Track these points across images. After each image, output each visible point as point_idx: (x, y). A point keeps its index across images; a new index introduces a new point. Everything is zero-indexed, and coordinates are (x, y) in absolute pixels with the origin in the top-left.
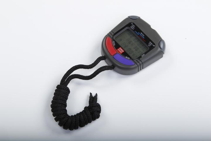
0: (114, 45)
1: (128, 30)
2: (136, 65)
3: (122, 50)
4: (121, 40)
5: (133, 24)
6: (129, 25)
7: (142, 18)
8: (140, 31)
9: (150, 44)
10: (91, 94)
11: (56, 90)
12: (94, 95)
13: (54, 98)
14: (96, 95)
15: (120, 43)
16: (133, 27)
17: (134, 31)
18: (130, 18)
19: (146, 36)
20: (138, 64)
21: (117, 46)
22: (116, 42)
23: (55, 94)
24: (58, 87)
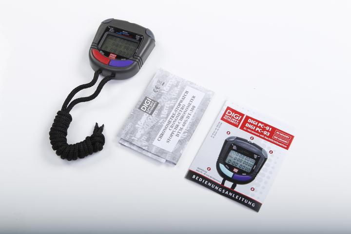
0: (103, 53)
1: (108, 35)
2: (136, 62)
3: (113, 55)
4: (107, 47)
5: (110, 27)
6: (107, 29)
7: (116, 18)
8: (122, 30)
9: (138, 37)
10: (97, 124)
11: (56, 117)
12: (100, 125)
13: (54, 125)
14: (103, 125)
15: (108, 50)
16: (112, 30)
17: (115, 32)
18: (103, 23)
19: (129, 33)
20: (137, 60)
21: (107, 54)
22: (103, 51)
23: (55, 120)
24: (59, 113)
